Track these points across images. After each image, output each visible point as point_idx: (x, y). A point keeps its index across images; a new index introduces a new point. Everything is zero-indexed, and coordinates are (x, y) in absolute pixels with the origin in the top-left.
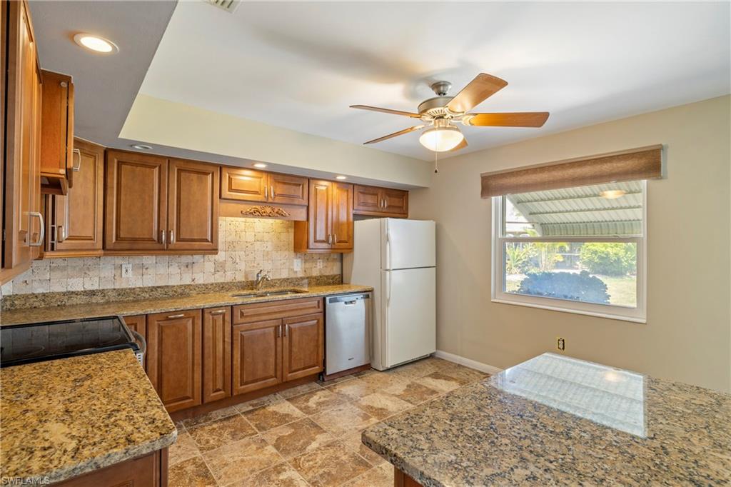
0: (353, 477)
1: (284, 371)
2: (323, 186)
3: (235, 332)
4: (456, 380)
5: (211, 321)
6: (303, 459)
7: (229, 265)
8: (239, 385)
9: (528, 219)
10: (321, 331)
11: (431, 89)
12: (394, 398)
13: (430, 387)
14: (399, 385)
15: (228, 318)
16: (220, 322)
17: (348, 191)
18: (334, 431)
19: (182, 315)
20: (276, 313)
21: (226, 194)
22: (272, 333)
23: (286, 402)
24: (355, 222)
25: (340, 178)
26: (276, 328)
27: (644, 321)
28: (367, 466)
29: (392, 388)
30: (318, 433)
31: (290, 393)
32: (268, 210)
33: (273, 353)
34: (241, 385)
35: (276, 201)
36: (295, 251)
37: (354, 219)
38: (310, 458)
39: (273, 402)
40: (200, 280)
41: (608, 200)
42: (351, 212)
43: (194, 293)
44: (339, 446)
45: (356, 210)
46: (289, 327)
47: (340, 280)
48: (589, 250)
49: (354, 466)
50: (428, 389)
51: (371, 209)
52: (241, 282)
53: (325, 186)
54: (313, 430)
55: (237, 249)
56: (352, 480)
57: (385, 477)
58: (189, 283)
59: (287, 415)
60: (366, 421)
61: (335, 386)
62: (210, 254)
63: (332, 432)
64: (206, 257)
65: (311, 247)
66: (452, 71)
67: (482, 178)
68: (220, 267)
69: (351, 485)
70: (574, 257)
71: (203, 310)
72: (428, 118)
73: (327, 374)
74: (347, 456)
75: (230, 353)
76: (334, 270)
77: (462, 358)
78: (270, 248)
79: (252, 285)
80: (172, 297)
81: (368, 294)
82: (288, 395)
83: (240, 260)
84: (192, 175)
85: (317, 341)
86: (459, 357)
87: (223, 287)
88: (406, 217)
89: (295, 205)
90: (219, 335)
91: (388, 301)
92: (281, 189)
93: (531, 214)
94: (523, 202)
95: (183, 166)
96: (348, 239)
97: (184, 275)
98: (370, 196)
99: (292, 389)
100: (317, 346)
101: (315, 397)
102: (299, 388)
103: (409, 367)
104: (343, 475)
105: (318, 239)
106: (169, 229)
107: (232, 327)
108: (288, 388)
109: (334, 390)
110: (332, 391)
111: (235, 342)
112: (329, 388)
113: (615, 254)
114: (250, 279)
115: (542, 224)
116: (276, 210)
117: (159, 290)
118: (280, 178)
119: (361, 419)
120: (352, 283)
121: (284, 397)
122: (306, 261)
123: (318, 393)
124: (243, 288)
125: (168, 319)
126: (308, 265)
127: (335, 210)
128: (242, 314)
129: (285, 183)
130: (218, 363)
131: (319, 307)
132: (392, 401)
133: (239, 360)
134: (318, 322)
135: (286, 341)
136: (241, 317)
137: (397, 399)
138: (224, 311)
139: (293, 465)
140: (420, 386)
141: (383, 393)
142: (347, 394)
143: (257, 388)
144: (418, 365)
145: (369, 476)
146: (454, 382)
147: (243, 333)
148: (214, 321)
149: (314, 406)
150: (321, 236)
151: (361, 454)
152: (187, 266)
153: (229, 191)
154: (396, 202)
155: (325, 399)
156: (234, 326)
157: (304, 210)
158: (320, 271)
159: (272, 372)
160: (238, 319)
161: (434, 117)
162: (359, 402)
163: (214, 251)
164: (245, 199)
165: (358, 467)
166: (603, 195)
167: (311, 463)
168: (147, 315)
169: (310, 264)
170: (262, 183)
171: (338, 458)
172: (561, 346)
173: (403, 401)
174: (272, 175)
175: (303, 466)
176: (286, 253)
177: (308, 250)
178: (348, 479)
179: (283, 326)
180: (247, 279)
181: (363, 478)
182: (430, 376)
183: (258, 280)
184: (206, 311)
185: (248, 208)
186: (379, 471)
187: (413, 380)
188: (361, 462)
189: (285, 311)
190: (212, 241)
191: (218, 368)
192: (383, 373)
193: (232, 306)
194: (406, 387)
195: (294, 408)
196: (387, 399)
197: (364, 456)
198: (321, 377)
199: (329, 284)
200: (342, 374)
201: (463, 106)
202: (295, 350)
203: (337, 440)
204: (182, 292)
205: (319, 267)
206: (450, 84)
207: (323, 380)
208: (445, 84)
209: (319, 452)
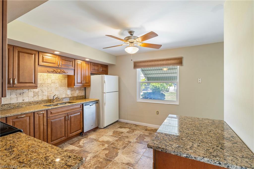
0: (107, 166)
1: (68, 133)
2: (79, 62)
3: (48, 121)
4: (127, 128)
5: (38, 117)
6: (86, 164)
7: (40, 93)
8: (50, 142)
9: (145, 76)
10: (82, 117)
11: (128, 33)
12: (110, 137)
13: (121, 131)
14: (110, 132)
15: (45, 115)
16: (41, 117)
17: (89, 64)
18: (94, 152)
19: (25, 116)
20: (65, 111)
21: (41, 63)
22: (64, 120)
23: (70, 145)
24: (91, 76)
25: (87, 60)
26: (65, 117)
27: (178, 104)
28: (110, 161)
29: (108, 133)
30: (88, 154)
31: (70, 141)
32: (59, 71)
33: (64, 127)
34: (51, 142)
35: (62, 67)
36: (68, 87)
37: (91, 75)
38: (89, 163)
39: (65, 146)
40: (27, 100)
41: (164, 71)
42: (90, 72)
43: (24, 106)
44: (98, 157)
45: (91, 71)
46: (70, 116)
47: (85, 97)
48: (152, 85)
49: (106, 162)
50: (120, 132)
51: (96, 71)
52: (46, 100)
53: (81, 62)
54: (86, 153)
55: (44, 86)
56: (107, 167)
57: (118, 163)
58: (21, 102)
59: (73, 150)
60: (104, 146)
61: (87, 136)
62: (31, 89)
63: (93, 152)
64: (30, 90)
65: (76, 85)
66: (136, 28)
67: (134, 62)
68: (36, 94)
69: (107, 168)
70: (148, 87)
71: (34, 113)
72: (128, 42)
73: (84, 132)
74: (102, 159)
75: (46, 129)
76: (82, 94)
77: (127, 121)
78: (58, 86)
79: (50, 101)
80: (13, 108)
81: (97, 102)
82: (70, 142)
83: (45, 91)
84: (25, 54)
85: (80, 120)
86: (126, 120)
87: (37, 103)
88: (107, 75)
89: (70, 69)
90: (42, 123)
91: (105, 103)
92: (64, 62)
93: (145, 74)
94: (144, 71)
95: (21, 50)
96: (89, 82)
97: (18, 98)
98: (96, 67)
99: (71, 140)
100: (80, 122)
101: (81, 141)
102: (73, 139)
103: (111, 126)
104: (103, 166)
105: (78, 82)
106: (14, 78)
107: (47, 118)
108: (69, 140)
109: (88, 138)
110: (87, 138)
111: (48, 125)
112: (85, 137)
113: (158, 86)
114: (49, 99)
115: (147, 77)
116: (62, 71)
117: (6, 105)
118: (64, 58)
119: (102, 146)
120: (90, 98)
121: (69, 144)
122: (72, 91)
123: (82, 140)
124: (47, 103)
125: (17, 118)
126: (73, 92)
127: (84, 71)
128: (51, 113)
129: (66, 60)
130: (41, 134)
131: (81, 108)
132: (110, 138)
133: (50, 132)
134: (80, 114)
135: (69, 122)
136: (51, 114)
137: (111, 137)
138: (44, 112)
139: (83, 167)
140: (117, 131)
141: (106, 136)
142: (93, 138)
143: (58, 142)
144: (114, 125)
145: (112, 164)
146: (127, 129)
147: (51, 121)
148: (39, 117)
149: (82, 144)
150: (79, 81)
151: (106, 157)
152: (20, 94)
153: (42, 62)
154: (104, 69)
155: (86, 141)
156: (48, 118)
157: (73, 71)
158: (77, 94)
159: (64, 135)
160: (50, 115)
161: (130, 42)
162: (99, 140)
163: (36, 87)
164: (49, 66)
165: (107, 162)
166: (163, 69)
167: (90, 165)
168: (6, 117)
169: (74, 92)
170: (57, 60)
171: (99, 161)
172: (157, 113)
173: (114, 137)
174: (61, 57)
175: (87, 167)
176: (64, 88)
177: (75, 86)
178: (105, 167)
179: (68, 116)
180: (48, 98)
181: (111, 165)
182: (119, 128)
183: (53, 99)
184: (36, 113)
185: (51, 70)
186: (115, 161)
187: (114, 130)
188: (108, 160)
189: (69, 110)
190: (35, 83)
191: (41, 136)
192: (103, 129)
193: (47, 110)
194: (113, 133)
195: (75, 147)
196: (108, 137)
197: (108, 158)
198: (82, 134)
199: (81, 99)
200: (89, 132)
201: (139, 40)
202: (72, 125)
203: (96, 155)
204: (18, 106)
205: (77, 93)
206: (135, 32)
207: (82, 135)
208: (133, 32)
209: (91, 160)
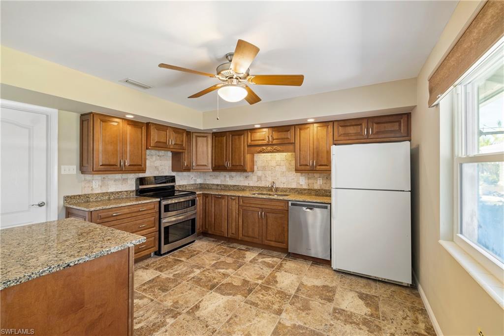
1: (263, 238)
3: (240, 209)
5: (231, 201)
7: (263, 178)
10: (287, 223)
15: (237, 202)
16: (234, 203)
17: (327, 127)
20: (258, 204)
21: (249, 143)
32: (270, 148)
34: (242, 236)
35: (274, 143)
51: (354, 138)
53: (308, 128)
65: (297, 169)
67: (429, 82)
68: (259, 178)
73: (289, 251)
78: (284, 170)
83: (269, 175)
84: (236, 136)
85: (284, 227)
89: (286, 143)
90: (234, 209)
92: (276, 135)
100: (284, 231)
102: (276, 252)
105: (302, 164)
107: (238, 206)
111: (240, 214)
116: (274, 148)
118: (276, 129)
122: (309, 179)
128: (243, 201)
129: (279, 132)
131: (285, 207)
135: (264, 221)
147: (243, 211)
150: (304, 162)
153: (251, 141)
154: (388, 126)
157: (292, 146)
158: (321, 186)
160: (241, 203)
162: (278, 272)
164: (258, 144)
169: (313, 181)
170: (266, 134)
176: (294, 172)
179: (262, 212)
184: (229, 197)
190: (243, 166)
191: (233, 223)
193: (239, 197)
202: (269, 228)
204: (243, 189)
205: (319, 183)
